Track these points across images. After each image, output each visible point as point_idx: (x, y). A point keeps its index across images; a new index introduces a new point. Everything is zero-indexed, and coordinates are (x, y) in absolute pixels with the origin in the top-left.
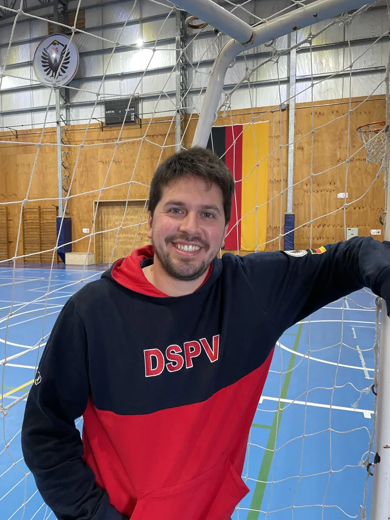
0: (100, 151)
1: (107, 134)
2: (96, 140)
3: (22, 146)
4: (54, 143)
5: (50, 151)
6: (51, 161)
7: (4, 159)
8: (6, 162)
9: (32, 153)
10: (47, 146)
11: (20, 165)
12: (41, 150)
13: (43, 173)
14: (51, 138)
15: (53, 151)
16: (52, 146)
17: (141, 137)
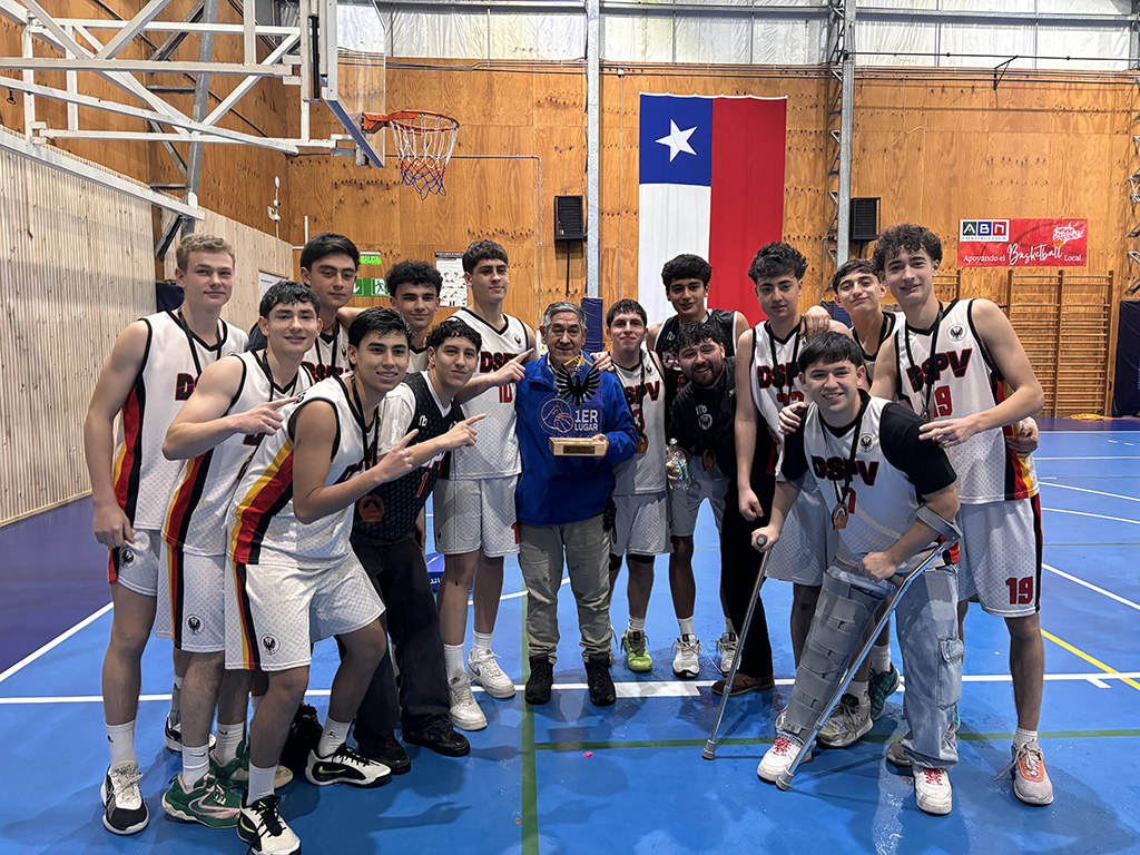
3: (1008, 110)
4: (1105, 112)
5: (1091, 131)
6: (1089, 158)
7: (948, 142)
8: (953, 151)
9: (1037, 131)
10: (1081, 118)
11: (997, 160)
12: (1066, 127)
13: (1066, 187)
14: (1096, 98)
15: (1099, 130)
16: (1097, 118)
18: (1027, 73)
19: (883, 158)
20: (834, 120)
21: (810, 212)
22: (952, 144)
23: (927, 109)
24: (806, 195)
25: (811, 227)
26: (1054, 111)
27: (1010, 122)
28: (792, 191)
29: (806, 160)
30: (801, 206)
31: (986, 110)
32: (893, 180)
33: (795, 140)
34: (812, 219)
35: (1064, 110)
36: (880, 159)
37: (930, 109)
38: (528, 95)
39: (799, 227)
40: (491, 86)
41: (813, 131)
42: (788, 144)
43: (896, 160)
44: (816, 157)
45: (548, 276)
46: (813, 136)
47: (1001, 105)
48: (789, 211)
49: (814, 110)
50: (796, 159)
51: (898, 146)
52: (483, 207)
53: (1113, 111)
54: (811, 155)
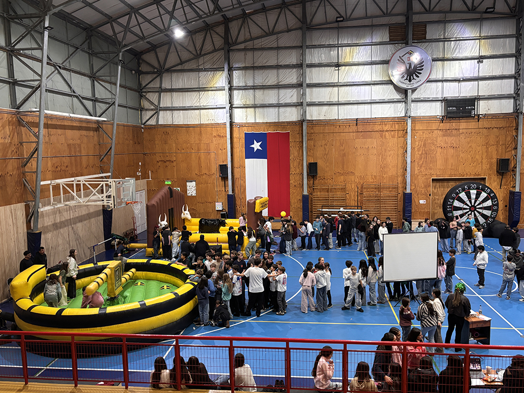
0: (439, 139)
2: (436, 130)
3: (361, 132)
4: (395, 131)
5: (391, 137)
6: (390, 145)
8: (344, 145)
9: (372, 138)
10: (387, 133)
11: (359, 148)
12: (381, 136)
13: (382, 155)
14: (392, 126)
15: (393, 137)
16: (392, 133)
17: (478, 128)
21: (298, 166)
22: (343, 143)
23: (334, 133)
24: (297, 160)
25: (299, 170)
26: (377, 131)
27: (362, 136)
28: (292, 160)
29: (296, 150)
30: (295, 164)
31: (354, 132)
32: (324, 155)
33: (292, 144)
35: (381, 131)
36: (320, 149)
37: (336, 133)
38: (212, 134)
39: (295, 170)
40: (201, 132)
41: (298, 141)
42: (290, 145)
43: (325, 149)
44: (300, 149)
45: (219, 186)
47: (359, 130)
48: (291, 166)
49: (298, 135)
50: (293, 150)
51: (326, 145)
52: (200, 167)
53: (398, 130)
54: (298, 148)
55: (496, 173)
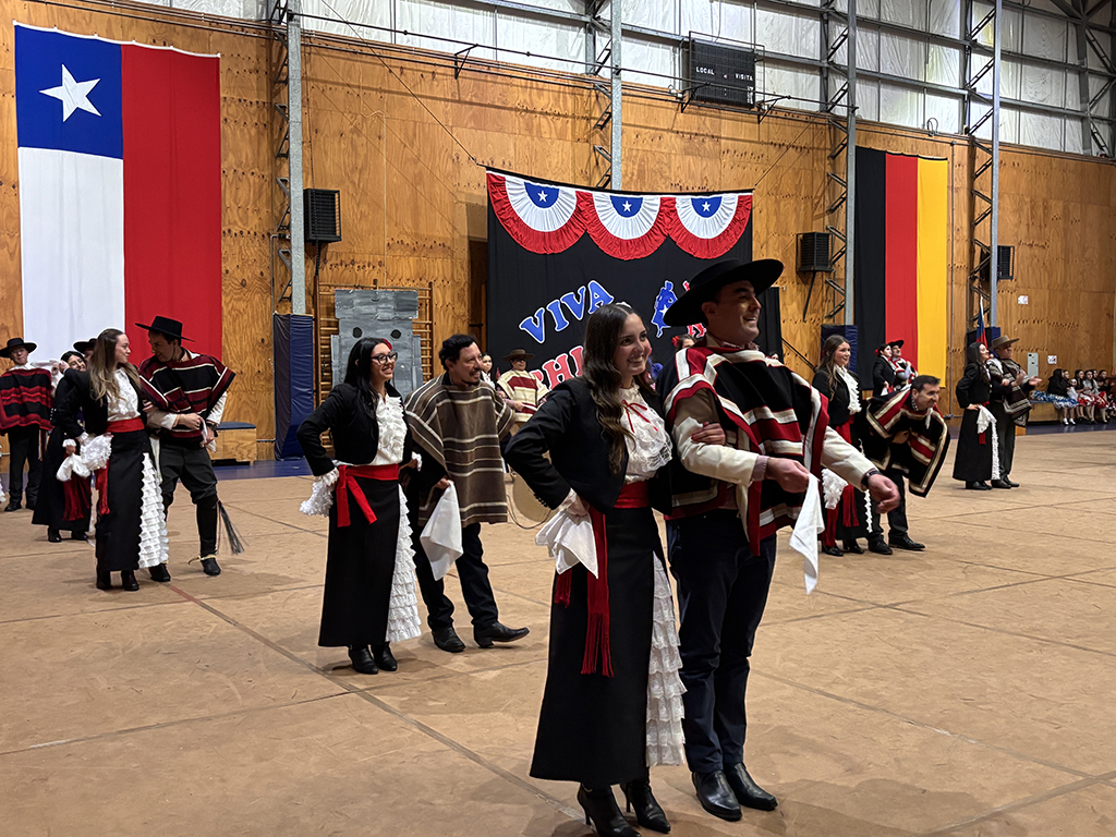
0: (676, 161)
1: (692, 120)
2: (668, 130)
3: (471, 103)
4: (565, 116)
5: (554, 136)
6: (554, 165)
7: (410, 133)
8: (417, 143)
9: (501, 130)
10: (543, 120)
11: (464, 159)
12: (529, 129)
14: (557, 100)
15: (561, 137)
16: (559, 122)
17: (758, 143)
18: (489, 64)
19: (339, 143)
20: (279, 91)
21: (255, 203)
22: (415, 135)
23: (385, 91)
24: (248, 180)
25: (256, 221)
26: (516, 109)
27: (474, 117)
28: (231, 176)
29: (247, 137)
30: (243, 194)
31: (448, 100)
32: (352, 171)
33: (232, 109)
34: (258, 211)
35: (527, 111)
36: (336, 144)
37: (390, 92)
39: (241, 219)
41: (254, 101)
42: (223, 114)
43: (354, 148)
44: (258, 132)
46: (255, 107)
47: (463, 97)
48: (228, 199)
49: (254, 76)
50: (234, 135)
51: (356, 131)
53: (573, 116)
54: (253, 131)
55: (794, 275)
